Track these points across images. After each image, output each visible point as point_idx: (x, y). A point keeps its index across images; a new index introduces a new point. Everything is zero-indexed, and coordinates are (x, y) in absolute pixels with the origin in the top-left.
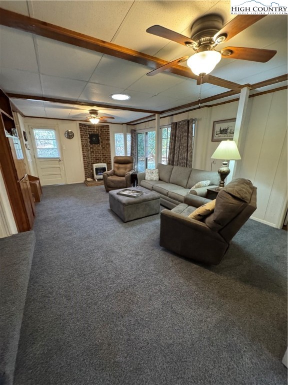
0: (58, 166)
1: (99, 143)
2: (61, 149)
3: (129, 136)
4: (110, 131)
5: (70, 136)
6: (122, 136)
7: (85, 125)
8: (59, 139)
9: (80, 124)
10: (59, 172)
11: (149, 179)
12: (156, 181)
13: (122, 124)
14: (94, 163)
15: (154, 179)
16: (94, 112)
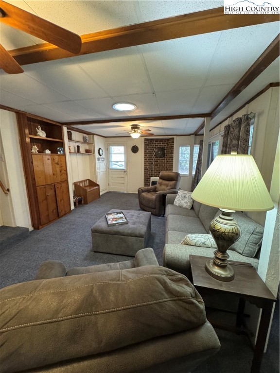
0: (123, 176)
1: (164, 156)
2: (127, 161)
3: (197, 149)
4: (175, 143)
5: (135, 149)
6: (189, 148)
7: (151, 140)
8: (126, 153)
9: (145, 139)
10: (123, 182)
11: (177, 205)
12: (186, 209)
13: (190, 135)
14: (151, 177)
15: (184, 206)
16: (135, 127)
